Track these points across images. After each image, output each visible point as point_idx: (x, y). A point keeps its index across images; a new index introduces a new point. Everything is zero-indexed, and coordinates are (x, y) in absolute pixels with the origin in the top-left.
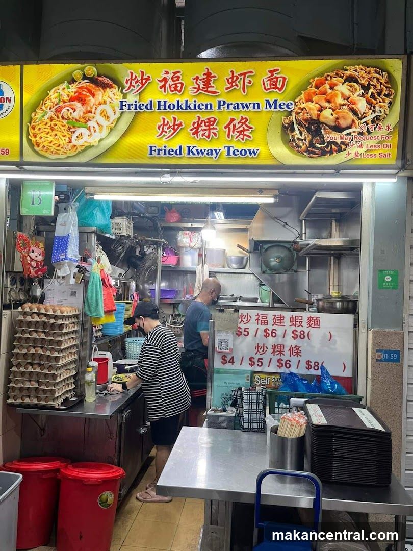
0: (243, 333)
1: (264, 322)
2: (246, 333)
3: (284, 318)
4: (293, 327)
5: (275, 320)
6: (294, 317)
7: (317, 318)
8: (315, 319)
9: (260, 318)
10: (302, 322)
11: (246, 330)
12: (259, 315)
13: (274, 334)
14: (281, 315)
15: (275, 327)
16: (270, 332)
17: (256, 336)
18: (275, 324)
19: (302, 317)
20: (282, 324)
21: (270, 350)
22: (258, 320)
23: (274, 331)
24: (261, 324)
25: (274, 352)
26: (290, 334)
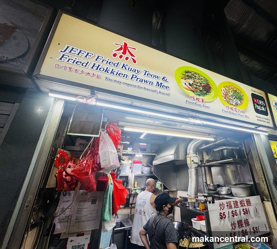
0: (223, 216)
1: (231, 207)
2: (224, 216)
3: (237, 202)
4: (242, 207)
5: (234, 204)
6: (241, 201)
7: (249, 199)
8: (248, 200)
9: (228, 205)
10: (244, 203)
11: (224, 214)
12: (227, 202)
13: (236, 214)
14: (236, 201)
15: (236, 209)
16: (234, 213)
17: (229, 217)
18: (235, 207)
19: (243, 200)
20: (238, 206)
21: (237, 226)
22: (227, 206)
23: (236, 212)
24: (230, 208)
25: (239, 226)
26: (242, 212)
